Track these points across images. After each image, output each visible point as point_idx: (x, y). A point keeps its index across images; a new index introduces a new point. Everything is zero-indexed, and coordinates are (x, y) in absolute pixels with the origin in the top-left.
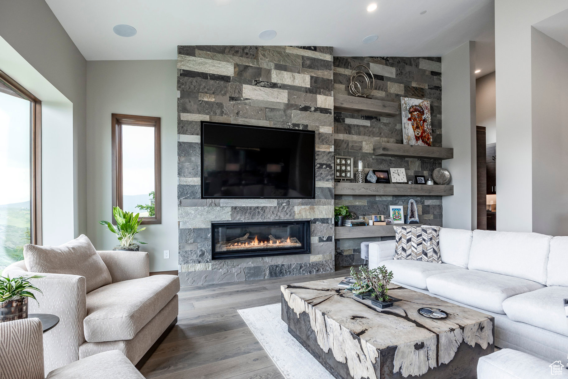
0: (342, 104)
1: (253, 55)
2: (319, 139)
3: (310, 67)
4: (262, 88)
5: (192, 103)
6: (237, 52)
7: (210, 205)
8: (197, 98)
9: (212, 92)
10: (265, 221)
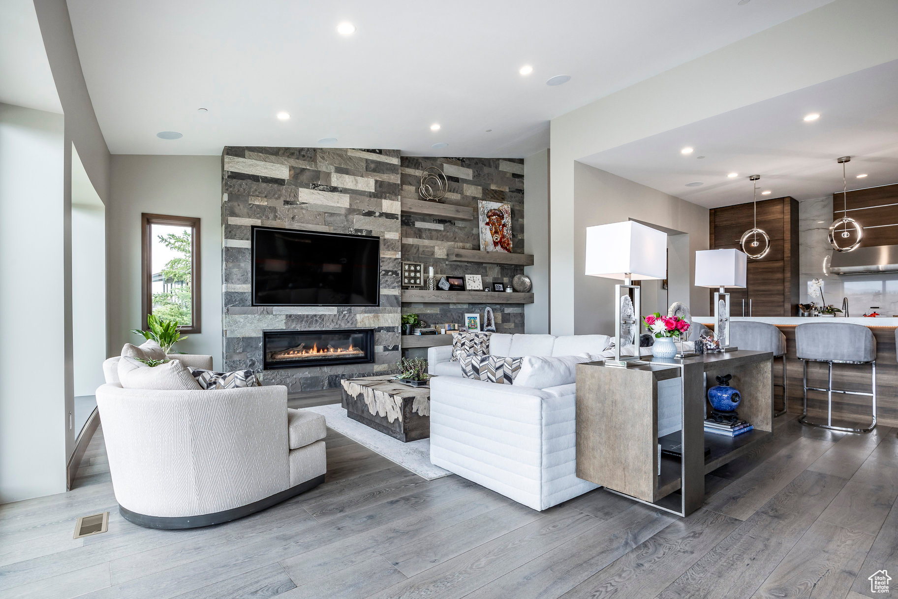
0: (410, 208)
1: (311, 158)
2: (385, 245)
3: (374, 170)
4: (320, 192)
5: (241, 207)
6: (293, 154)
7: (262, 313)
8: (247, 201)
9: (264, 195)
10: (324, 329)
